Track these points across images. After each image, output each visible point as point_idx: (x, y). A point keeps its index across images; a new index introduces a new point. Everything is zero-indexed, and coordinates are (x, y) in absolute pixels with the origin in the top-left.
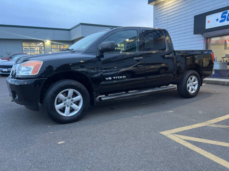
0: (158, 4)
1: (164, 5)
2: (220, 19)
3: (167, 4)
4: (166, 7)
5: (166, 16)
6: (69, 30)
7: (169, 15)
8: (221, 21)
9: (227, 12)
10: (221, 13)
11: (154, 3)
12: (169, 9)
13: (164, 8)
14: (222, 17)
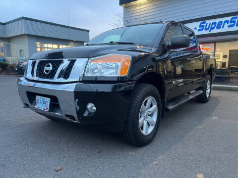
0: (129, 7)
1: (136, 8)
2: (198, 28)
3: (139, 8)
4: (139, 11)
5: (139, 20)
6: (4, 24)
7: (141, 19)
8: (199, 30)
9: (205, 22)
10: (200, 22)
11: (124, 5)
12: (142, 13)
13: (135, 11)
14: (200, 26)
